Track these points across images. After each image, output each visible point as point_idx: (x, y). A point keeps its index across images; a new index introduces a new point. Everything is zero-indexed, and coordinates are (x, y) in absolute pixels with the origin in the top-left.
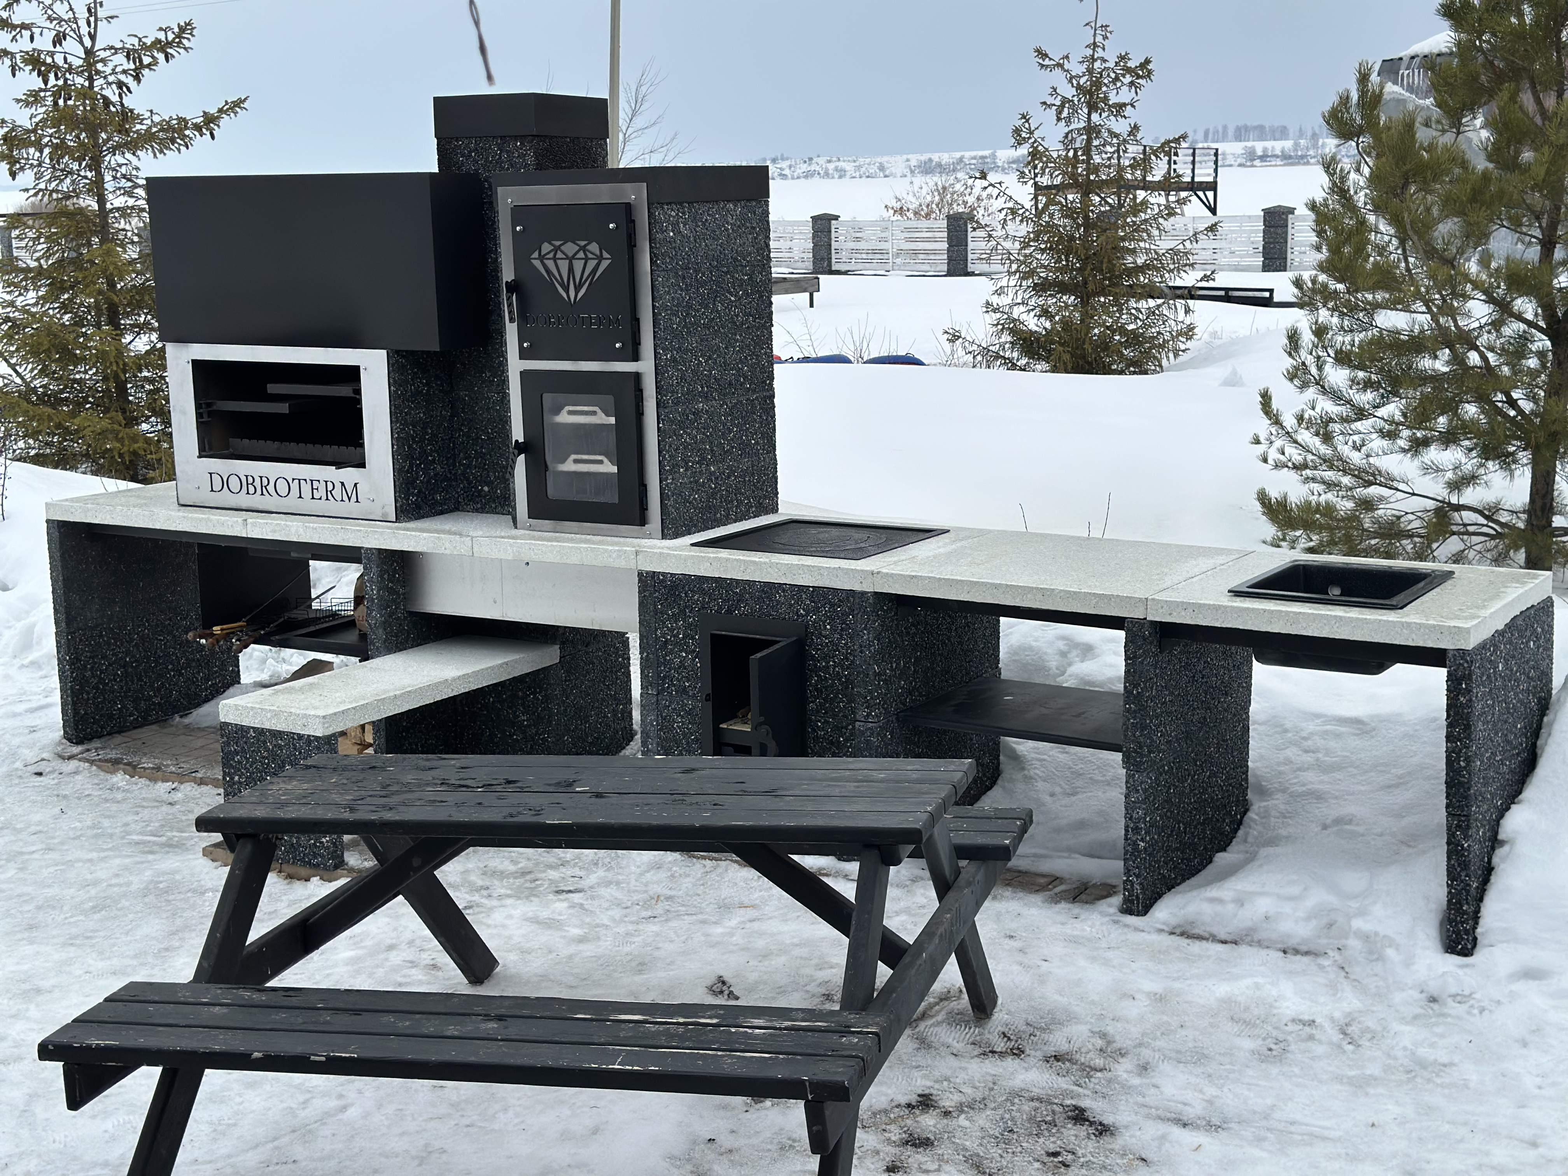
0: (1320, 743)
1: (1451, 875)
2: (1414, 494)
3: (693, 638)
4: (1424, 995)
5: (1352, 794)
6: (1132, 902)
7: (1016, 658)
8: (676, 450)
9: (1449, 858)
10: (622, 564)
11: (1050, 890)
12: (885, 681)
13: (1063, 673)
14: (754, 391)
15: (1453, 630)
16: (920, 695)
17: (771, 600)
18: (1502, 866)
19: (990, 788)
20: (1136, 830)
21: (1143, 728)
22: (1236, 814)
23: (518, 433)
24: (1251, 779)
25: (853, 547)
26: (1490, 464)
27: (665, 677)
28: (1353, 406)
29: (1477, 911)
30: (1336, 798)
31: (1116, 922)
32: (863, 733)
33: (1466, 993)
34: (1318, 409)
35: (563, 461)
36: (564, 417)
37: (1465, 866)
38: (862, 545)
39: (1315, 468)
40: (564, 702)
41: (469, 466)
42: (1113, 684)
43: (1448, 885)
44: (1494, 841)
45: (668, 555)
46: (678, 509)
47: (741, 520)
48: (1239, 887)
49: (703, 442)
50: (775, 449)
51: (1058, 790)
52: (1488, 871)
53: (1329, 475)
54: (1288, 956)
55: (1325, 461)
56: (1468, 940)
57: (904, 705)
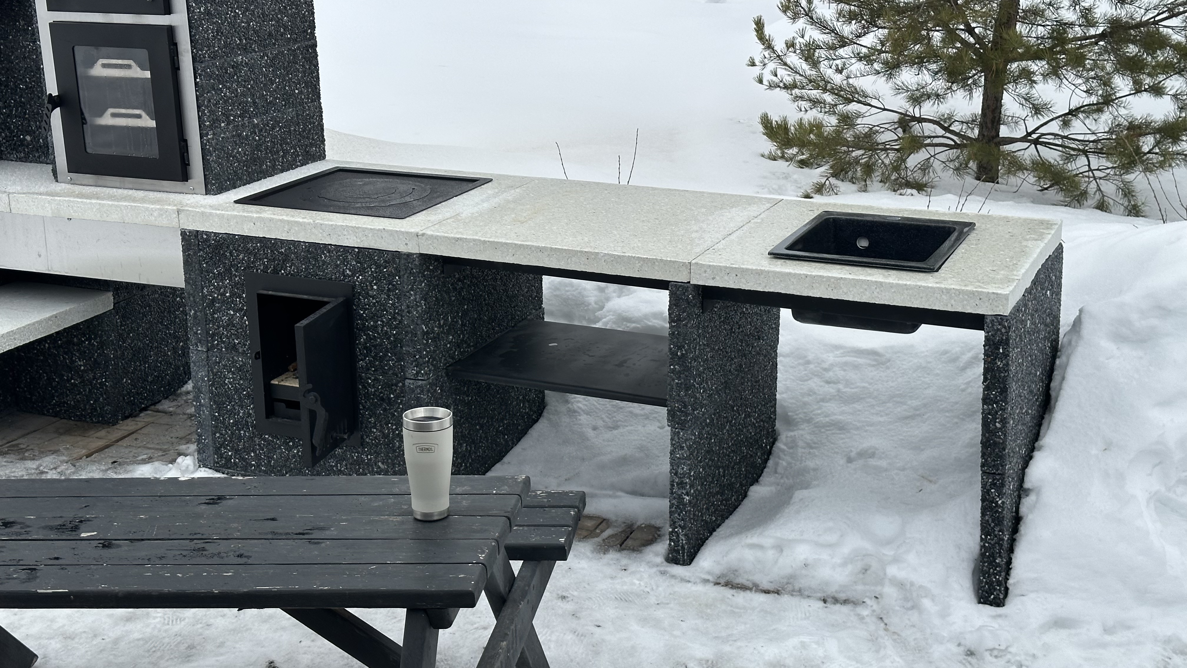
0: (840, 374)
1: (986, 529)
2: (884, 109)
3: (240, 297)
4: (962, 649)
5: (872, 425)
6: (677, 552)
7: (558, 293)
8: (214, 105)
9: (983, 514)
10: (164, 222)
11: (598, 536)
12: (434, 339)
13: (602, 308)
14: (295, 41)
15: (992, 296)
16: (469, 346)
17: (316, 260)
18: (1030, 517)
19: (536, 421)
20: (681, 484)
21: (687, 389)
22: (766, 446)
23: (52, 88)
24: (778, 410)
25: (398, 201)
26: (955, 87)
27: (214, 334)
28: (837, 34)
29: (1009, 562)
30: (857, 428)
31: (663, 573)
32: (413, 391)
33: (1003, 647)
34: (807, 38)
35: (101, 114)
36: (98, 70)
37: (999, 521)
38: (408, 199)
39: (803, 88)
40: (120, 347)
41: (9, 115)
42: (649, 320)
43: (982, 539)
44: (1021, 491)
45: (211, 214)
46: (220, 164)
47: (288, 170)
48: (778, 535)
49: (243, 95)
50: (319, 97)
51: (600, 423)
52: (1017, 520)
53: (815, 93)
54: (828, 605)
55: (811, 81)
56: (1000, 590)
57: (453, 358)
